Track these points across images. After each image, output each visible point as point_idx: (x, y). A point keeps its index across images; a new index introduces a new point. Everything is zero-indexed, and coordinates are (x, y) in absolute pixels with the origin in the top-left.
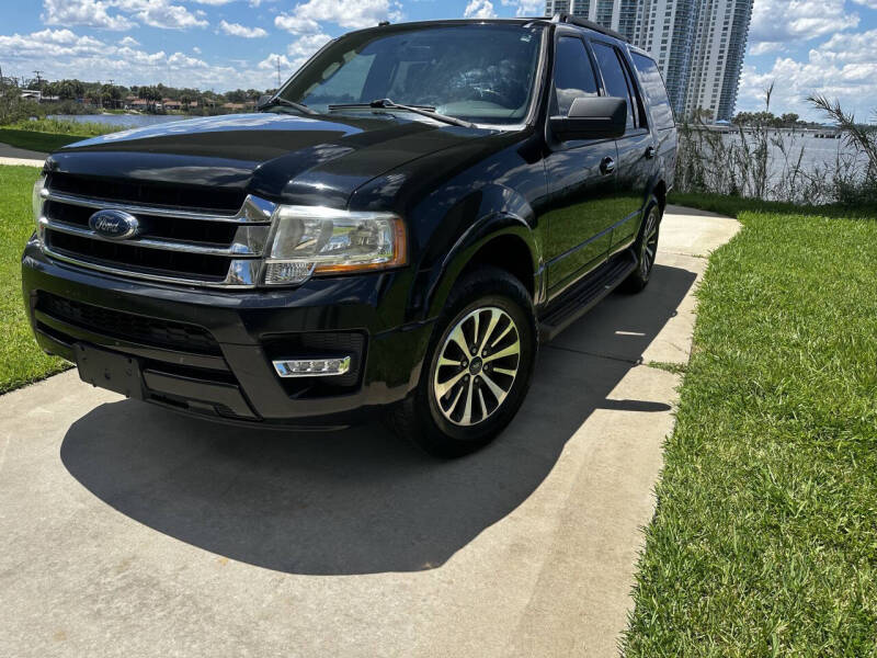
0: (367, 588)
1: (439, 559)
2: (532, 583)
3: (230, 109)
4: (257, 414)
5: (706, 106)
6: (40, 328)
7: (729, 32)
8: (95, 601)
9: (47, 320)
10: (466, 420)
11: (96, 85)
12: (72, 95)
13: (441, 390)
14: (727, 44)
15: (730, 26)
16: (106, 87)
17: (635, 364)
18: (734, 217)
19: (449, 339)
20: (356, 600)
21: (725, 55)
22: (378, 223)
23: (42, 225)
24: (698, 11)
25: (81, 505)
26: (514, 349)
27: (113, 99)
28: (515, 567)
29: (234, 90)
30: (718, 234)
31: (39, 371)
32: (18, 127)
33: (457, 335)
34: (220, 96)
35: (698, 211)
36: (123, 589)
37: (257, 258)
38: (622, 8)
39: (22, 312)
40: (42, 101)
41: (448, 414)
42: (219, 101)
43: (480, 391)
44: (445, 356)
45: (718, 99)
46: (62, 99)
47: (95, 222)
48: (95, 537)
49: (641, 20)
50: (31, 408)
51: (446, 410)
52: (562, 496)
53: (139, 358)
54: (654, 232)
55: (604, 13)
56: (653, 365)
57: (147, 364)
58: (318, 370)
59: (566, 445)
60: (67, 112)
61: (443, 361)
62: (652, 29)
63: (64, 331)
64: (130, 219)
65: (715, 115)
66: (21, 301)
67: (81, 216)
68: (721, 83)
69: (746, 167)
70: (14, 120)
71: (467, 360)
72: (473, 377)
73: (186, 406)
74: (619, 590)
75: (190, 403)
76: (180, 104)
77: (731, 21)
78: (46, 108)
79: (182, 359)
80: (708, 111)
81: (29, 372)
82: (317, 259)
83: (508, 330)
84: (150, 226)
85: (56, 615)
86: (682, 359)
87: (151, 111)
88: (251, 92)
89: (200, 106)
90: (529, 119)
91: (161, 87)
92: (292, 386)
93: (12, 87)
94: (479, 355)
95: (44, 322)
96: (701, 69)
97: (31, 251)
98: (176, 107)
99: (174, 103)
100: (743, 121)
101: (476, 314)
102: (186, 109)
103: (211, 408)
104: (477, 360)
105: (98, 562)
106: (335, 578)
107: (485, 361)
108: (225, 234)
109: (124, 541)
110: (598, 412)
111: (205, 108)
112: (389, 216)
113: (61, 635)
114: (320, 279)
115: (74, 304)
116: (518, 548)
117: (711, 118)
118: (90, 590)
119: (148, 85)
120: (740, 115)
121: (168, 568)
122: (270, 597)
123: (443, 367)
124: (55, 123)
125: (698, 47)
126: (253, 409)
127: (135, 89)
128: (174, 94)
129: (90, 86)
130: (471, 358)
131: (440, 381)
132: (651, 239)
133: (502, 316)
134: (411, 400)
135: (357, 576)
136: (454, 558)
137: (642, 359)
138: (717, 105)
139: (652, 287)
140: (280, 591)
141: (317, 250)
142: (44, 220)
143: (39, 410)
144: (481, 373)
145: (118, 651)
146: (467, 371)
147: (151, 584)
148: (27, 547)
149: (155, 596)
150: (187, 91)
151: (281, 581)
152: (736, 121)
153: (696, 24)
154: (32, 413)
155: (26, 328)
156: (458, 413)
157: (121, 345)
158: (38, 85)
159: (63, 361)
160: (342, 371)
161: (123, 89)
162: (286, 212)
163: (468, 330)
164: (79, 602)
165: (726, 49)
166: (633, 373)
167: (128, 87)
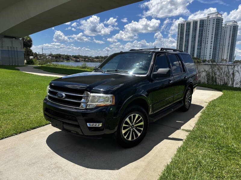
0: (102, 172)
1: (118, 168)
2: (137, 175)
3: (95, 61)
4: (83, 134)
5: (225, 58)
6: (45, 115)
7: (231, 39)
8: (49, 170)
9: (46, 113)
10: (130, 139)
11: (64, 55)
12: (58, 57)
13: (123, 132)
14: (230, 42)
15: (231, 37)
16: (66, 56)
17: (178, 129)
18: (221, 91)
19: (125, 120)
20: (99, 174)
21: (230, 45)
22: (109, 97)
23: (48, 95)
24: (221, 33)
25: (49, 152)
26: (142, 123)
27: (68, 58)
28: (134, 171)
29: (97, 56)
30: (215, 96)
31: (44, 124)
32: (45, 66)
33: (127, 119)
34: (93, 58)
35: (211, 89)
36: (55, 168)
37: (85, 103)
38: (199, 33)
39: (42, 111)
40: (51, 59)
41: (125, 137)
42: (93, 59)
43: (134, 132)
44: (124, 124)
45: (228, 57)
46: (56, 58)
47: (57, 95)
48: (51, 158)
49: (205, 36)
50: (42, 131)
51: (125, 136)
52: (150, 158)
53: (62, 121)
54: (190, 96)
55: (194, 35)
56: (183, 130)
57: (64, 123)
58: (96, 125)
59: (155, 147)
60: (57, 61)
61: (124, 125)
62: (208, 38)
63: (50, 116)
64: (64, 95)
65: (228, 61)
66: (42, 108)
67: (55, 94)
68: (229, 52)
69: (229, 77)
70: (44, 64)
71: (130, 125)
72: (132, 129)
73: (71, 132)
74: (156, 178)
75: (72, 131)
76: (83, 59)
77: (231, 36)
78: (52, 61)
79: (70, 122)
80: (225, 60)
81: (42, 124)
82: (96, 103)
83: (140, 119)
84: (67, 96)
85: (42, 171)
86: (191, 129)
87: (76, 61)
88: (101, 56)
89: (88, 60)
90: (148, 73)
91: (79, 55)
92: (90, 128)
93: (45, 55)
94: (133, 124)
95: (46, 114)
96: (223, 49)
97: (45, 100)
98: (82, 60)
99: (82, 59)
100: (237, 62)
101: (132, 115)
102: (85, 61)
103: (75, 132)
104: (133, 125)
105: (51, 162)
106: (96, 170)
107: (135, 126)
108: (81, 98)
109: (56, 159)
110: (165, 140)
111: (89, 60)
112: (111, 95)
113: (42, 175)
114: (97, 107)
115: (52, 110)
116: (136, 168)
117: (227, 61)
118: (49, 168)
119: (76, 55)
120: (236, 61)
121: (64, 165)
122: (82, 172)
123: (124, 126)
124: (53, 65)
125: (222, 43)
126: (82, 133)
127: (73, 56)
128: (82, 57)
129: (62, 55)
130: (131, 125)
131: (123, 130)
132: (189, 98)
133: (139, 116)
134: (116, 133)
135: (100, 170)
136: (122, 168)
137: (181, 128)
138: (228, 58)
139: (190, 110)
140: (85, 171)
141: (97, 102)
142: (48, 94)
143: (43, 132)
144: (134, 128)
145: (52, 179)
146: (130, 128)
147: (60, 167)
148: (38, 159)
149: (60, 170)
150: (85, 56)
151: (85, 169)
152: (235, 62)
153: (221, 37)
154: (41, 133)
155: (42, 114)
156: (128, 137)
157: (60, 119)
158: (50, 55)
159: (49, 122)
160: (100, 126)
161: (70, 56)
162: (92, 94)
163: (130, 118)
164: (46, 169)
165: (230, 43)
166: (177, 131)
167: (71, 55)
